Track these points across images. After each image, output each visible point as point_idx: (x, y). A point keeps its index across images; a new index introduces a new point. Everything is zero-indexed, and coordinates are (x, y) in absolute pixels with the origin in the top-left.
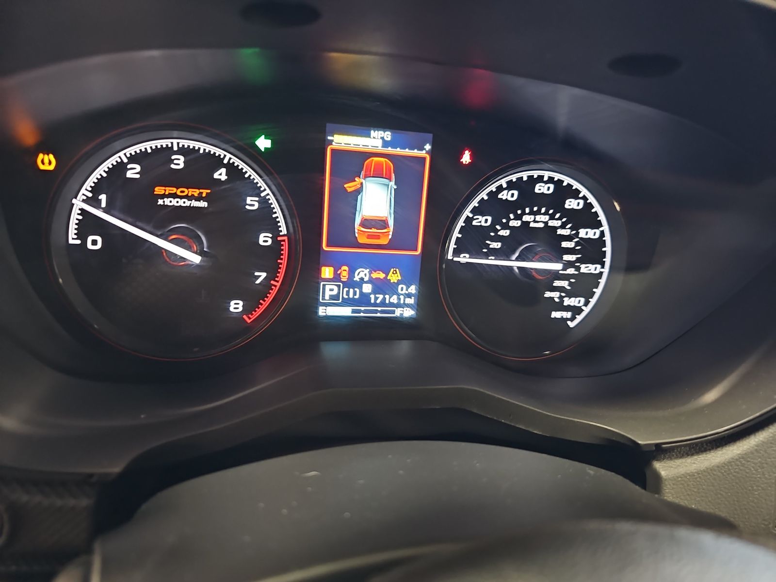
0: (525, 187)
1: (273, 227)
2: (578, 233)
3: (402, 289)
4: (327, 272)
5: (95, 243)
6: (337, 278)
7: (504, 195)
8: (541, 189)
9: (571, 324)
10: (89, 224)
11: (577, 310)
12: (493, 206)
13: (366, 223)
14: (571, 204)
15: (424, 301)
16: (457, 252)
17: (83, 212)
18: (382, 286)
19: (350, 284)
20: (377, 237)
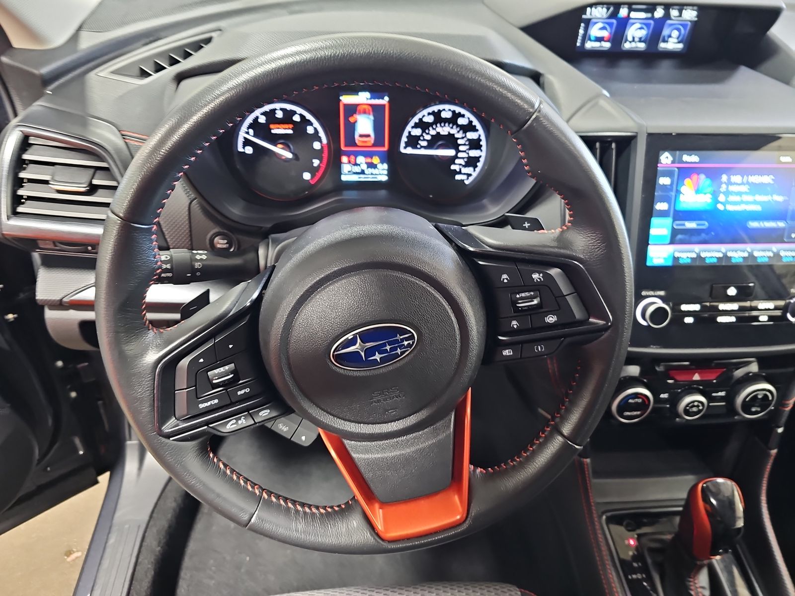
0: (437, 115)
1: (320, 140)
2: (466, 136)
3: (380, 166)
4: (344, 159)
5: (249, 150)
6: (349, 162)
7: (426, 120)
8: (444, 115)
9: (467, 182)
10: (247, 142)
11: (469, 175)
12: (422, 125)
13: (361, 136)
14: (461, 121)
15: (391, 172)
16: (405, 148)
17: (245, 138)
18: (371, 165)
19: (356, 164)
20: (365, 142)
